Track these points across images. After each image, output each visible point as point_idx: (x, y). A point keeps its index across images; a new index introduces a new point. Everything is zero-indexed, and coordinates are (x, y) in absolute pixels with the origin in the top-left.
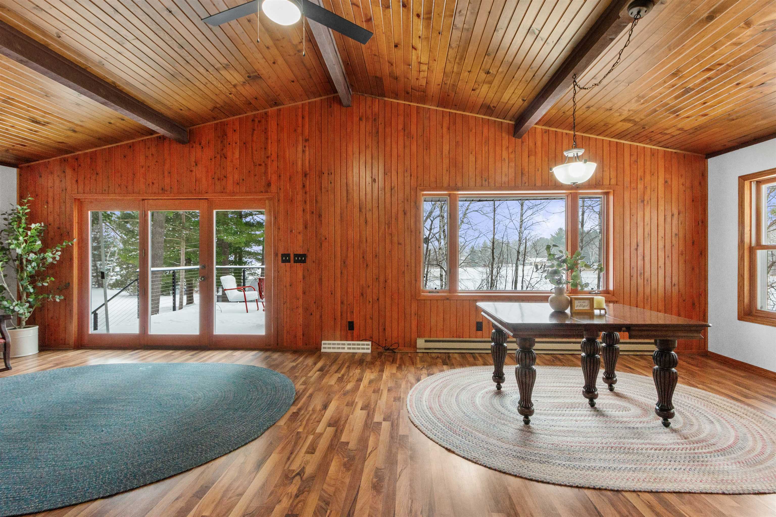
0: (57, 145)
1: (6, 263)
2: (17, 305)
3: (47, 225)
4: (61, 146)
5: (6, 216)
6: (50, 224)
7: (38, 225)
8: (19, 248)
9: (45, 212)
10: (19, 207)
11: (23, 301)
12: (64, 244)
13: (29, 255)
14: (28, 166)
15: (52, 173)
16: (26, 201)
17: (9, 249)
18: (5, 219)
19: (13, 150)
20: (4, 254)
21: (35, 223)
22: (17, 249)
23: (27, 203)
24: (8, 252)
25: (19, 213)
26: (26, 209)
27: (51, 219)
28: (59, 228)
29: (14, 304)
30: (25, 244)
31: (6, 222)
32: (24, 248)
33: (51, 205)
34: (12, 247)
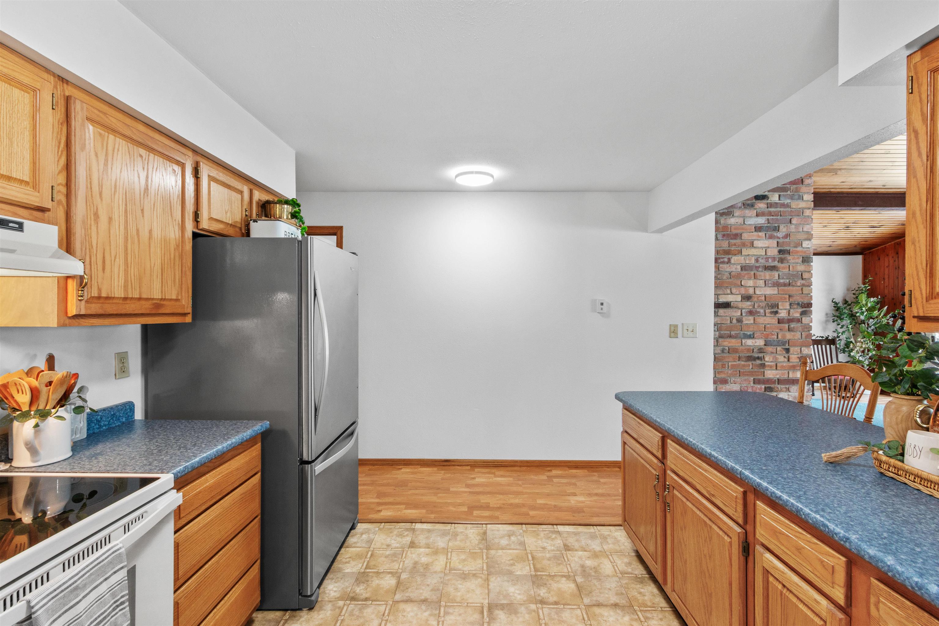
0: (890, 236)
1: (854, 325)
2: (861, 356)
3: (883, 297)
4: (894, 235)
5: (854, 292)
6: (886, 296)
7: (875, 299)
8: (862, 315)
9: (882, 287)
10: (863, 286)
11: (865, 354)
12: (896, 312)
13: (869, 320)
14: (870, 252)
15: (887, 255)
16: (867, 281)
17: (856, 316)
18: (854, 294)
19: (860, 245)
20: (853, 319)
21: (874, 298)
22: (861, 316)
23: (868, 282)
24: (855, 318)
25: (863, 290)
26: (867, 287)
27: (886, 291)
28: (893, 299)
29: (859, 355)
30: (866, 313)
31: (855, 296)
32: (866, 315)
33: (886, 280)
34: (858, 314)
